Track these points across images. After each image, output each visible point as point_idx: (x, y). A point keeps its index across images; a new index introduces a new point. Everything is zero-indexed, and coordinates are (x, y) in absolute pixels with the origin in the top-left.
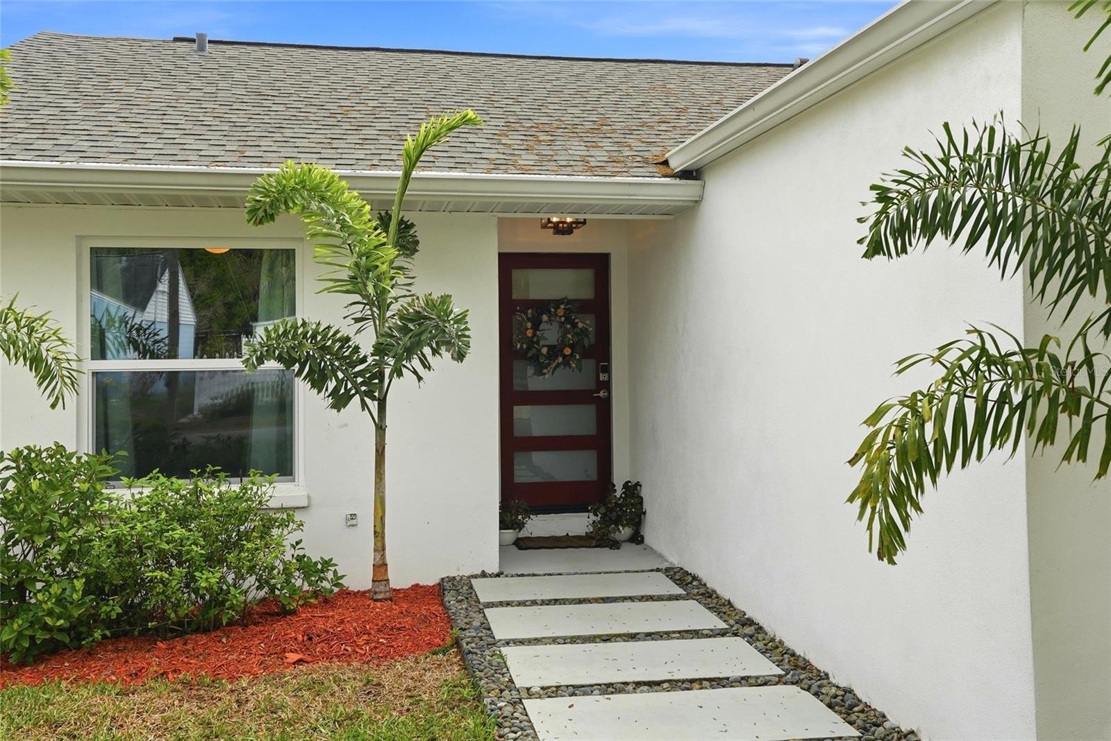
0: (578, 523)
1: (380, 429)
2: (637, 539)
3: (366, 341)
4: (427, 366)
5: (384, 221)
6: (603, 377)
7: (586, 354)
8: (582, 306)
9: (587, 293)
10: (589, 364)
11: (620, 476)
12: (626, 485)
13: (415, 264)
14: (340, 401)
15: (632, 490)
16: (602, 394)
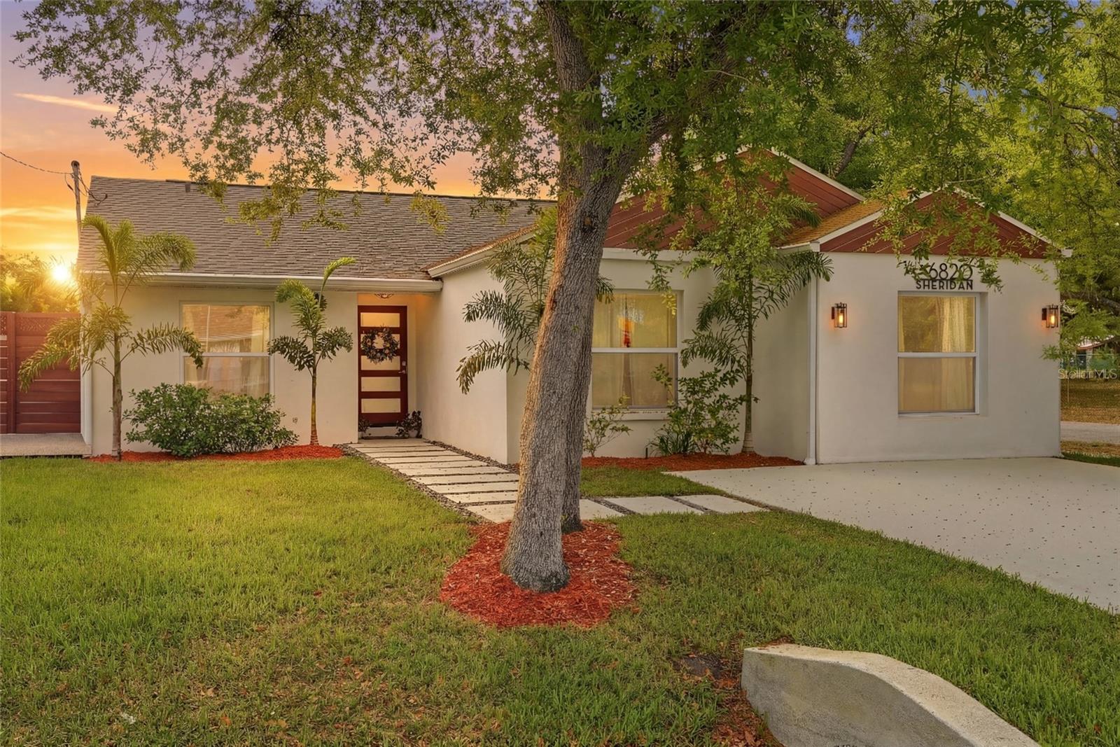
0: (393, 431)
1: (314, 378)
2: (419, 436)
3: (309, 344)
4: (334, 354)
5: (317, 296)
6: (404, 364)
7: (397, 353)
8: (394, 330)
9: (397, 324)
10: (397, 359)
11: (412, 408)
12: (414, 413)
13: (326, 314)
14: (301, 367)
15: (417, 415)
16: (404, 371)
